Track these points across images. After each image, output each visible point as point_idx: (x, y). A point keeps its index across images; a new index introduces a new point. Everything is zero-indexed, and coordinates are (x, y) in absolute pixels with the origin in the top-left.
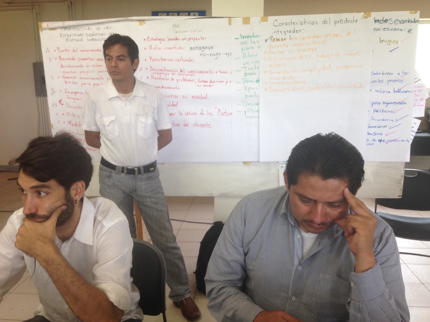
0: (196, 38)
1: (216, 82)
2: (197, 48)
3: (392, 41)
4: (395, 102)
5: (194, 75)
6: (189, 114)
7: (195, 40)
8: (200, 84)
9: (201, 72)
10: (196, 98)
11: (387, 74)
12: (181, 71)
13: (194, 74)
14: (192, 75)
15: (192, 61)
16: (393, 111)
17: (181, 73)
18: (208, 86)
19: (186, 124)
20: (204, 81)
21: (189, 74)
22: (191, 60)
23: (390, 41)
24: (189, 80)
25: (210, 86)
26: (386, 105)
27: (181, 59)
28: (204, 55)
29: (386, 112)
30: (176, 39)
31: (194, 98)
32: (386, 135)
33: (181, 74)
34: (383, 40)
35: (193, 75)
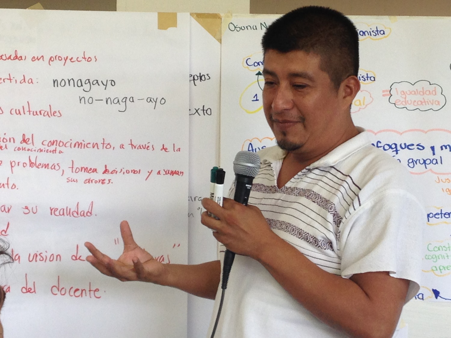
0: (70, 58)
1: (119, 171)
2: (72, 82)
5: (60, 152)
6: (39, 257)
7: (68, 61)
8: (74, 176)
9: (79, 145)
10: (61, 213)
12: (24, 141)
13: (59, 149)
14: (54, 151)
15: (58, 114)
17: (24, 145)
18: (96, 182)
19: (30, 285)
20: (86, 169)
21: (47, 148)
22: (55, 112)
24: (46, 166)
25: (103, 183)
27: (26, 109)
28: (90, 101)
30: (16, 56)
31: (57, 213)
33: (24, 149)
35: (58, 151)
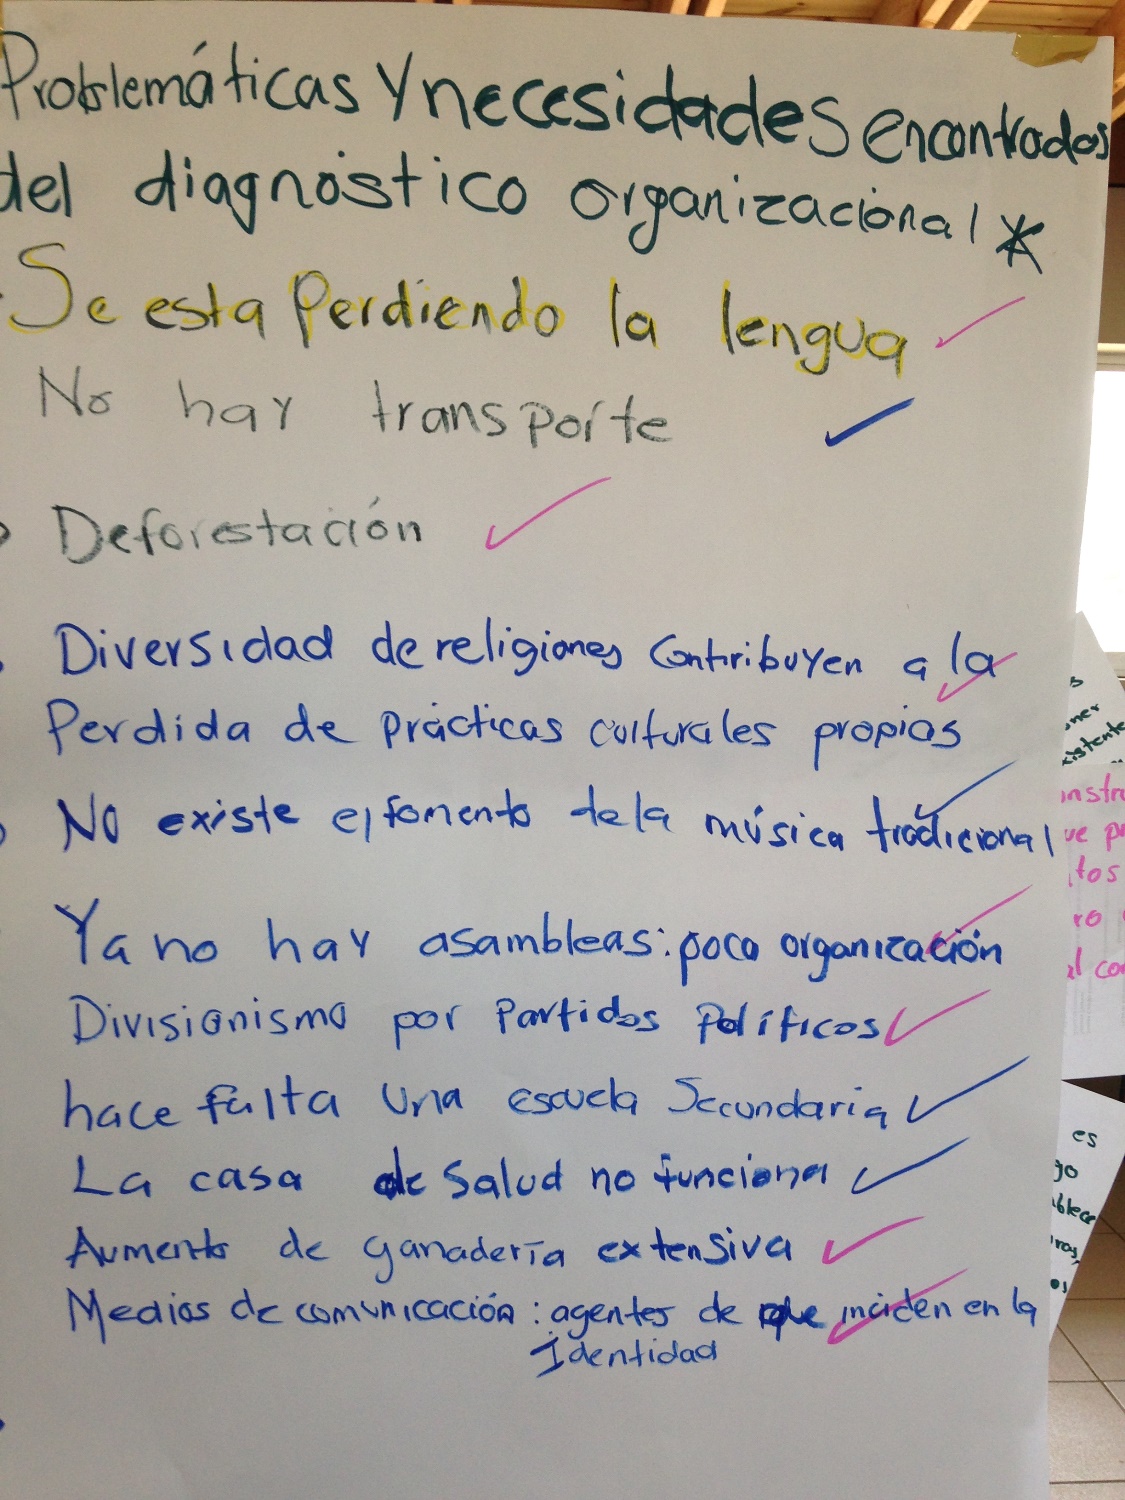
3: (850, 337)
4: (895, 940)
11: (803, 664)
16: (883, 1027)
23: (831, 333)
26: (815, 962)
29: (817, 1034)
32: (827, 1260)
34: (758, 324)
